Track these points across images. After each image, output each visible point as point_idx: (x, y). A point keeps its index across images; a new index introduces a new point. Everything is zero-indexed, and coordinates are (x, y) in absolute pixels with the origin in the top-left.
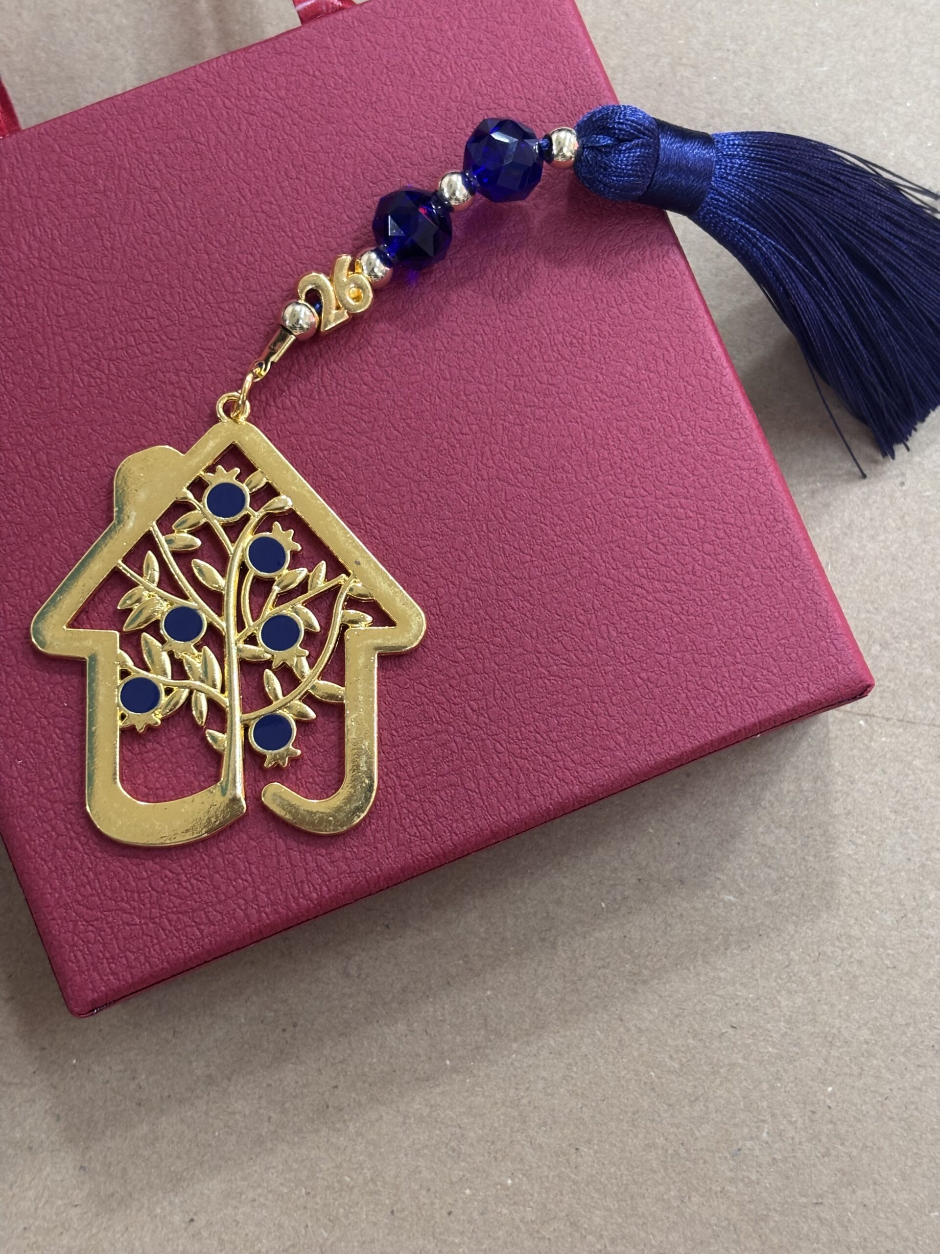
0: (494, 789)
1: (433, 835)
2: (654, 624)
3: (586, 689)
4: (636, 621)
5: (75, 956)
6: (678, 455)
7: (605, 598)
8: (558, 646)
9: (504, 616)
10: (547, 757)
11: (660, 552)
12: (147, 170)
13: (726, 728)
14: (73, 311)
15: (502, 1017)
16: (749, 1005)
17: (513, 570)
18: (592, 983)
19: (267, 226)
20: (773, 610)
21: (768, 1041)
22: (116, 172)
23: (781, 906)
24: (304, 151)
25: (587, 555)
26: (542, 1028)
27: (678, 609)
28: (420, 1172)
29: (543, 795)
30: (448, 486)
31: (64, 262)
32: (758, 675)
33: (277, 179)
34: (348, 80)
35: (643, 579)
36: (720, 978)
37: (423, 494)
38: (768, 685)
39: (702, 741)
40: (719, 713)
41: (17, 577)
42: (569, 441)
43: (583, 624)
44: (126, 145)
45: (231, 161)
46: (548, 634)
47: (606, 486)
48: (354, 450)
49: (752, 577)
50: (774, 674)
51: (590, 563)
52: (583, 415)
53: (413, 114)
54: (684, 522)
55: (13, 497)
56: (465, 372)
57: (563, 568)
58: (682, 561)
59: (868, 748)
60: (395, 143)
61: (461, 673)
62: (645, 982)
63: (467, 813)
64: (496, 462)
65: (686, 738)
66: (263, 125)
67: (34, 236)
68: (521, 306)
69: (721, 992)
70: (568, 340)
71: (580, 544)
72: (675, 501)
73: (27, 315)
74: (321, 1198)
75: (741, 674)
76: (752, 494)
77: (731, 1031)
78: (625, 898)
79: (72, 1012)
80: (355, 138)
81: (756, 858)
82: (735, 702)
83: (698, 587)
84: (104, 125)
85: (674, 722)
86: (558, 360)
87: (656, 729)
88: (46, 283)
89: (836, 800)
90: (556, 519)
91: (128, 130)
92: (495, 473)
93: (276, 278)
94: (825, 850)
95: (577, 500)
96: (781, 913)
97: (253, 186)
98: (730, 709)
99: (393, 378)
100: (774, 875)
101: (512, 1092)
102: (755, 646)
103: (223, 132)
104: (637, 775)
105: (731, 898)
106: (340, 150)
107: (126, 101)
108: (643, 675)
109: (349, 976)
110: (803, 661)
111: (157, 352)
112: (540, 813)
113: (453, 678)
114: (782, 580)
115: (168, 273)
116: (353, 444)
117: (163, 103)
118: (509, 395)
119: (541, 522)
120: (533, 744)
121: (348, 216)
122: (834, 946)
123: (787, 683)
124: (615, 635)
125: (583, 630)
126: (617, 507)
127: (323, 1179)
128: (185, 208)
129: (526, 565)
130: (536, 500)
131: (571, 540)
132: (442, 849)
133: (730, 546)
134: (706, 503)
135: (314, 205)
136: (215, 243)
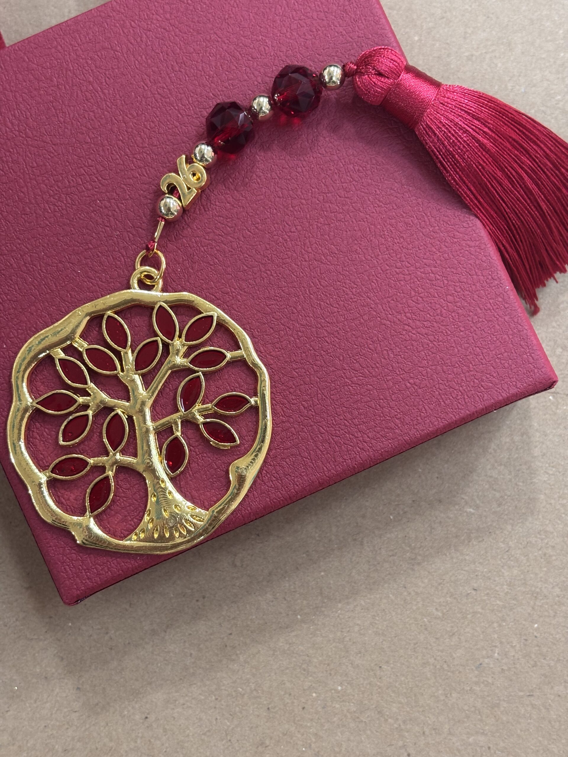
0: (320, 456)
1: (283, 486)
2: (417, 348)
3: (375, 391)
4: (405, 347)
5: (65, 569)
6: (429, 239)
7: (386, 333)
8: (357, 365)
9: (322, 347)
10: (352, 435)
11: (419, 302)
12: (84, 70)
13: (464, 413)
14: (42, 163)
15: (331, 588)
16: (484, 576)
17: (327, 318)
18: (386, 565)
19: (162, 103)
20: (492, 336)
21: (496, 597)
22: (65, 72)
23: (502, 514)
24: (183, 52)
25: (373, 306)
26: (356, 594)
27: (431, 338)
28: (284, 684)
29: (350, 459)
30: (284, 266)
31: (34, 133)
32: (484, 378)
33: (167, 72)
34: (210, 5)
35: (409, 320)
36: (465, 560)
37: (268, 272)
38: (491, 384)
39: (450, 421)
40: (459, 403)
41: (16, 335)
42: (359, 234)
43: (372, 350)
44: (70, 55)
45: (137, 62)
46: (350, 357)
47: (384, 261)
48: (223, 245)
49: (478, 316)
50: (494, 377)
51: (375, 311)
52: (368, 216)
53: (252, 25)
54: (434, 282)
55: (11, 284)
56: (291, 192)
57: (358, 315)
58: (434, 308)
59: (555, 414)
60: (241, 45)
61: (296, 384)
62: (419, 564)
63: (303, 472)
64: (314, 249)
65: (439, 419)
66: (157, 38)
67: (15, 117)
68: (325, 148)
69: (466, 569)
70: (357, 168)
71: (369, 300)
72: (428, 269)
73: (13, 168)
74: (224, 702)
75: (473, 378)
76: (477, 262)
77: (474, 592)
78: (405, 513)
79: (65, 602)
80: (215, 43)
81: (486, 485)
82: (470, 396)
83: (444, 324)
84: (55, 42)
85: (431, 410)
86: (350, 182)
87: (420, 414)
88: (24, 147)
89: (536, 447)
90: (352, 284)
91: (71, 44)
92: (313, 256)
93: (170, 137)
94: (529, 478)
95: (365, 271)
96: (503, 518)
97: (152, 77)
98: (467, 400)
99: (246, 198)
100: (498, 495)
101: (339, 634)
102: (481, 359)
103: (131, 43)
104: (409, 444)
105: (472, 510)
106: (206, 51)
107: (68, 26)
108: (411, 381)
109: (235, 566)
110: (512, 368)
111: (96, 188)
112: (349, 470)
113: (291, 387)
114: (498, 317)
115: (101, 137)
116: (222, 242)
117: (92, 26)
118: (320, 205)
119: (343, 287)
120: (343, 427)
121: (213, 94)
122: (536, 537)
123: (503, 382)
124: (393, 356)
125: (372, 354)
126: (391, 274)
127: (225, 690)
128: (109, 94)
129: (335, 314)
130: (339, 273)
131: (362, 297)
132: (288, 495)
133: (464, 296)
134: (448, 269)
135: (191, 88)
136: (129, 116)
